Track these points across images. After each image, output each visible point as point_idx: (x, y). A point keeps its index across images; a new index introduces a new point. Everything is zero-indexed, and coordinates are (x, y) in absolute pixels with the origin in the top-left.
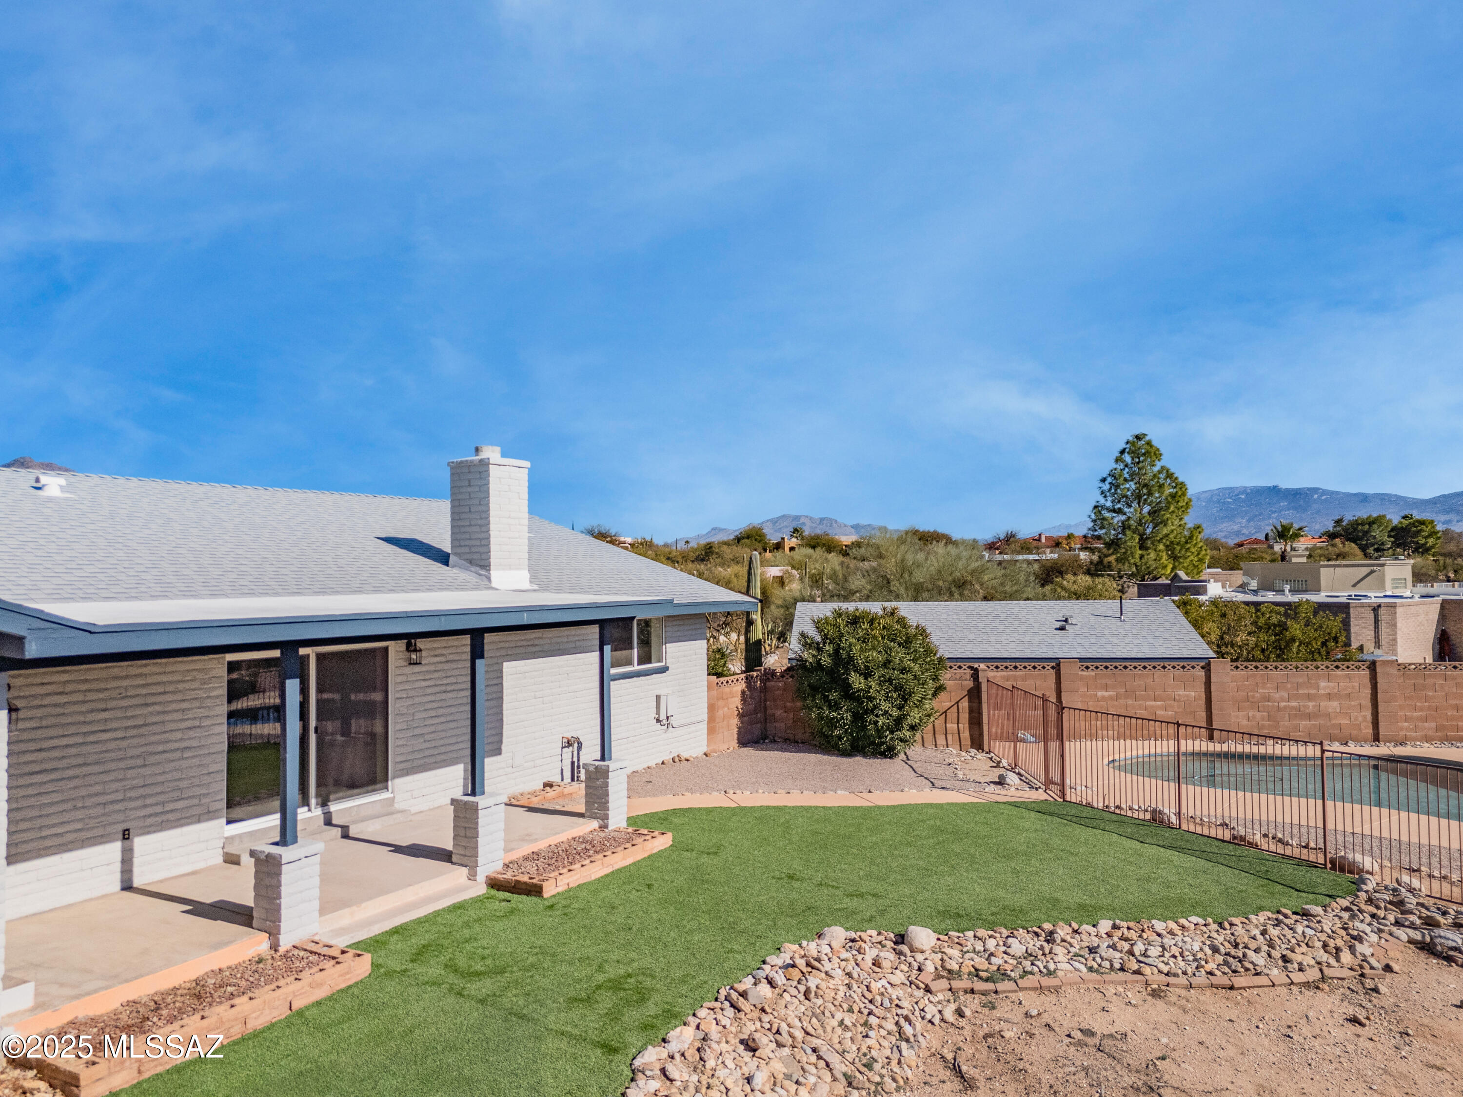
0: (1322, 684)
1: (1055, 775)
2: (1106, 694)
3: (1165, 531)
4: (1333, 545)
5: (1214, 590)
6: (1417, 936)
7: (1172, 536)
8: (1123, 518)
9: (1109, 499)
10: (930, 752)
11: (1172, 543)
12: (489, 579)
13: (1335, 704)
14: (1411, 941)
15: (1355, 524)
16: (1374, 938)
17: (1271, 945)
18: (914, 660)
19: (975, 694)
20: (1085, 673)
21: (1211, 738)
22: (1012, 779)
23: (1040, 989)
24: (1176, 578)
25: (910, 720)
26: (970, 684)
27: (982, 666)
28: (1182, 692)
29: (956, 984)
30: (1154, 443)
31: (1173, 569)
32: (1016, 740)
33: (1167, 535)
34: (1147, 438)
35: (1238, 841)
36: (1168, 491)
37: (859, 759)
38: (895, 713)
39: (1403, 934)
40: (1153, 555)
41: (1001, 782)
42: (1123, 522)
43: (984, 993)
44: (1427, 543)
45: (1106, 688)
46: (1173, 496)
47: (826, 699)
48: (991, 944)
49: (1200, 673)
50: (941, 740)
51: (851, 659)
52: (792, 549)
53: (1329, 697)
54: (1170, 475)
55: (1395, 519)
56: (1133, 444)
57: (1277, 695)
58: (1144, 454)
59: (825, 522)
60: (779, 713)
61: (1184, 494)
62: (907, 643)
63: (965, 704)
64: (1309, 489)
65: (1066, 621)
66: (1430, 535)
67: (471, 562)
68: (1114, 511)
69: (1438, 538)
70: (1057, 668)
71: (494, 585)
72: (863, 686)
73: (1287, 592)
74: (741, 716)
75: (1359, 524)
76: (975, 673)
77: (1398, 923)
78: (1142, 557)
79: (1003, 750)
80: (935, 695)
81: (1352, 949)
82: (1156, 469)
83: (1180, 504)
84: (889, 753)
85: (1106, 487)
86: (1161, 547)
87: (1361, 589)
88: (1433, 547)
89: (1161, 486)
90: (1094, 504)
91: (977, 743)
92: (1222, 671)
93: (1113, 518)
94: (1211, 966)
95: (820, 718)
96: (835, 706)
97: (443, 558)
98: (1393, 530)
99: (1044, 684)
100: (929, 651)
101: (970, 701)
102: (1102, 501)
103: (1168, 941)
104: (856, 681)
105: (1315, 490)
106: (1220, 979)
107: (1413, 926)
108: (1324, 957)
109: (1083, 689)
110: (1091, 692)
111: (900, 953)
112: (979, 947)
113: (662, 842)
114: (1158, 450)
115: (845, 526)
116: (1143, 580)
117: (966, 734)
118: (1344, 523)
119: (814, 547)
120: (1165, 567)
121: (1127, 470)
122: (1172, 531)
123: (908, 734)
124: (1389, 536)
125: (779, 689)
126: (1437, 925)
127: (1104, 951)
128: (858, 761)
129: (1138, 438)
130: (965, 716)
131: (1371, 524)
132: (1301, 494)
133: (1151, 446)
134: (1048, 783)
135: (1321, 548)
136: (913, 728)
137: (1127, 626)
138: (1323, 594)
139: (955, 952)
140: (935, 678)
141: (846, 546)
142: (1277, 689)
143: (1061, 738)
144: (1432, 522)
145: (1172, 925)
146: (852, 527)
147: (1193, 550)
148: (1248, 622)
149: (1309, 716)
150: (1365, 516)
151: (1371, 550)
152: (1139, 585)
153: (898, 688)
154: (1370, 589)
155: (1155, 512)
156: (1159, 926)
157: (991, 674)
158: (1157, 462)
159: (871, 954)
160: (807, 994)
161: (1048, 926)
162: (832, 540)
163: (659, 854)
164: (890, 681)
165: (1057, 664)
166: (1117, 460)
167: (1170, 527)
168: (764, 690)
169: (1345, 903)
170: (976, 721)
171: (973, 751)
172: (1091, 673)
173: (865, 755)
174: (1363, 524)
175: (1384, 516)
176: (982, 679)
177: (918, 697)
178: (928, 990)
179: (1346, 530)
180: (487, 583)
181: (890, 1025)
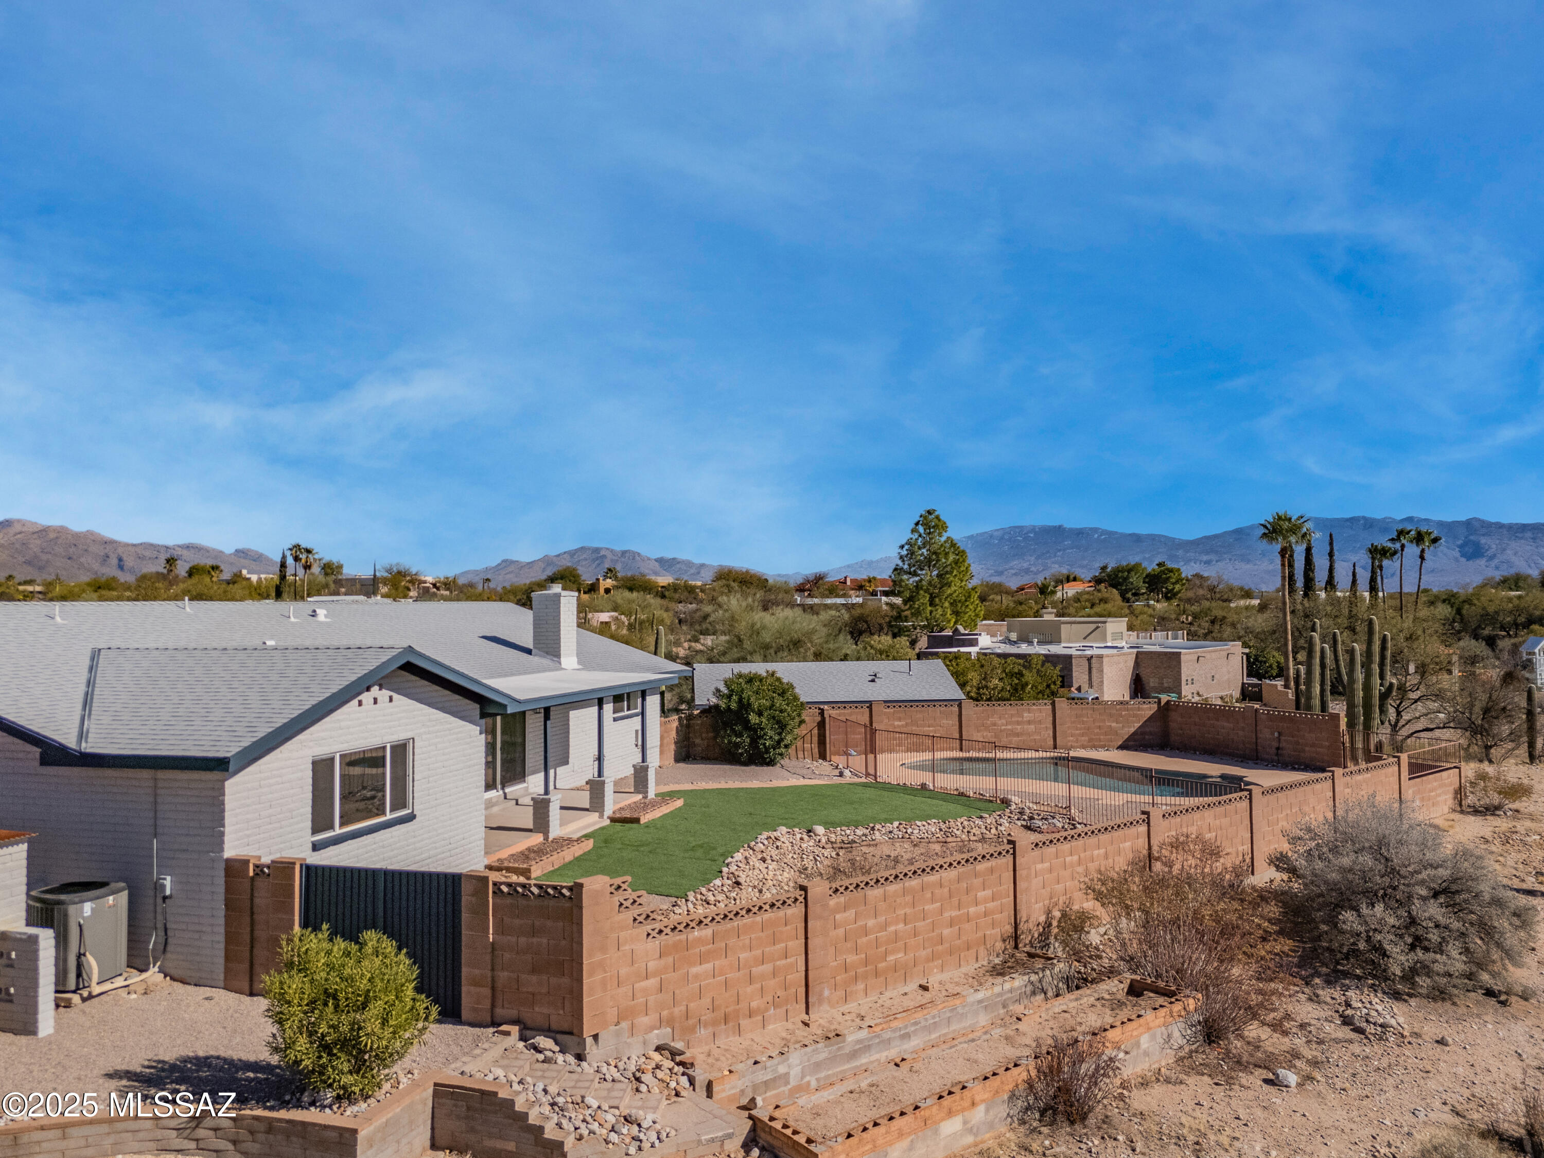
0: (1025, 715)
1: (871, 771)
2: (900, 723)
3: (949, 592)
4: (1099, 591)
5: (985, 641)
6: (1024, 823)
7: (954, 595)
8: (917, 579)
9: (906, 563)
10: (794, 762)
11: (955, 601)
12: (560, 663)
13: (1033, 727)
14: (1022, 825)
15: (1118, 570)
16: (1007, 825)
17: (964, 828)
18: (788, 705)
19: (821, 725)
20: (888, 710)
21: (961, 750)
22: (847, 773)
23: (869, 845)
24: (956, 631)
25: (786, 742)
26: (819, 719)
27: (826, 707)
28: (945, 721)
29: (835, 846)
30: (942, 517)
31: (955, 623)
32: (847, 754)
33: (951, 594)
34: (937, 513)
35: (962, 794)
36: (952, 557)
37: (753, 767)
38: (777, 738)
39: (1019, 823)
40: (940, 611)
41: (841, 775)
42: (917, 582)
43: (847, 848)
44: (1174, 589)
45: (900, 719)
46: (956, 562)
47: (733, 731)
48: (848, 832)
49: (955, 709)
50: (800, 755)
51: (749, 705)
52: (607, 591)
53: (1029, 722)
54: (953, 545)
55: (1151, 567)
56: (925, 518)
57: (1000, 722)
58: (934, 527)
59: (627, 555)
60: (698, 741)
61: (964, 561)
62: (782, 694)
63: (816, 731)
64: (1091, 529)
65: (875, 675)
66: (1177, 582)
67: (547, 653)
68: (910, 573)
69: (1183, 585)
70: (870, 708)
71: (563, 666)
72: (757, 721)
73: (1035, 644)
74: (676, 743)
75: (1119, 571)
76: (822, 712)
77: (1018, 819)
78: (931, 612)
79: (840, 760)
80: (799, 726)
81: (997, 828)
82: (943, 539)
83: (962, 569)
84: (771, 763)
85: (904, 552)
86: (947, 604)
87: (1090, 641)
88: (1179, 592)
89: (947, 554)
90: (894, 567)
91: (823, 756)
92: (970, 709)
93: (908, 580)
94: (938, 835)
95: (730, 742)
96: (740, 735)
97: (529, 652)
98: (1147, 576)
99: (862, 716)
100: (796, 698)
101: (819, 730)
102: (901, 564)
103: (922, 828)
104: (753, 718)
105: (1095, 530)
106: (941, 839)
107: (1024, 820)
108: (985, 831)
109: (886, 721)
110: (891, 722)
111: (810, 836)
112: (843, 833)
113: (679, 803)
114: (945, 523)
115: (649, 559)
116: (932, 632)
117: (816, 751)
118: (1109, 570)
119: (631, 589)
120: (949, 621)
121: (920, 539)
122: (955, 591)
123: (783, 750)
124: (1144, 582)
125: (698, 725)
126: (1034, 819)
127: (895, 831)
128: (753, 768)
129: (929, 512)
130: (815, 739)
131: (1129, 571)
132: (1083, 533)
133: (939, 520)
134: (867, 775)
135: (1088, 593)
136: (786, 746)
137: (913, 679)
138: (1063, 645)
139: (833, 836)
140: (799, 715)
141: (663, 587)
142: (1000, 718)
143: (873, 751)
144: (1179, 570)
145: (924, 823)
146: (656, 560)
147: (971, 607)
148: (999, 671)
149: (1018, 735)
150: (1125, 564)
151: (1129, 595)
152: (929, 636)
153: (779, 722)
154: (1095, 641)
155: (941, 575)
156: (919, 823)
157: (834, 713)
158: (944, 534)
159: (799, 836)
160: (777, 847)
161: (872, 825)
162: (649, 581)
163: (680, 808)
164: (774, 718)
165: (870, 704)
166: (913, 531)
167: (953, 588)
168: (688, 726)
169: (999, 813)
170: (822, 742)
171: (821, 761)
172: (891, 710)
173: (756, 765)
174: (1122, 571)
175: (1140, 564)
176: (826, 715)
177: (789, 727)
178: (823, 848)
179: (1109, 576)
180: (558, 665)
181: (811, 858)
